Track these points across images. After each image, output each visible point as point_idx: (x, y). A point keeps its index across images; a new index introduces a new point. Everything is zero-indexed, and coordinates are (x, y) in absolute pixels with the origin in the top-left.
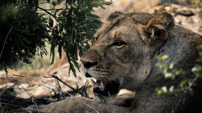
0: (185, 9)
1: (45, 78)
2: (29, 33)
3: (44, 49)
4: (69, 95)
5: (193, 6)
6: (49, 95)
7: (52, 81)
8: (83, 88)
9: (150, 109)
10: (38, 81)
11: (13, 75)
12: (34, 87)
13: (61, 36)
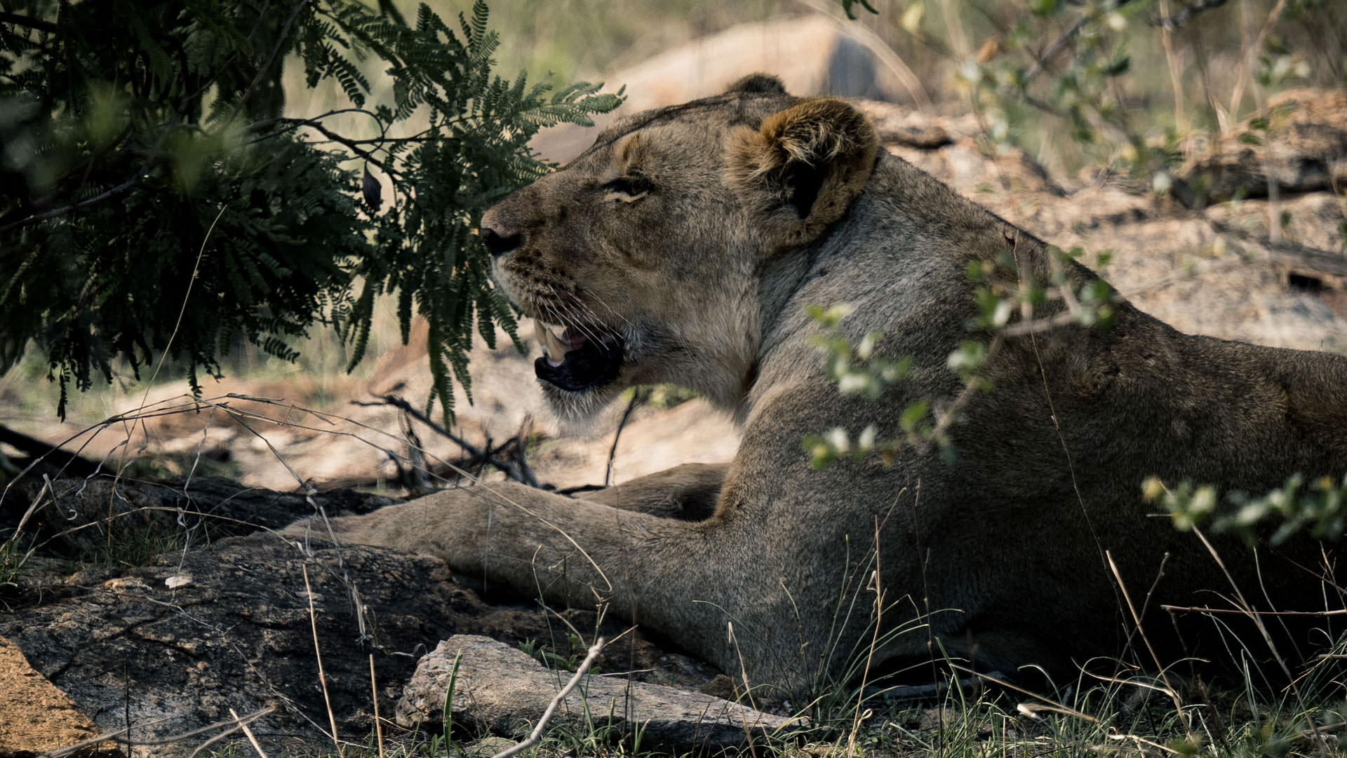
0: (916, 119)
1: (357, 407)
2: (282, 237)
3: (348, 299)
4: (455, 472)
5: (949, 107)
6: (374, 474)
7: (386, 419)
8: (513, 445)
9: (787, 527)
10: (331, 419)
11: (230, 396)
12: (313, 446)
13: (411, 248)
